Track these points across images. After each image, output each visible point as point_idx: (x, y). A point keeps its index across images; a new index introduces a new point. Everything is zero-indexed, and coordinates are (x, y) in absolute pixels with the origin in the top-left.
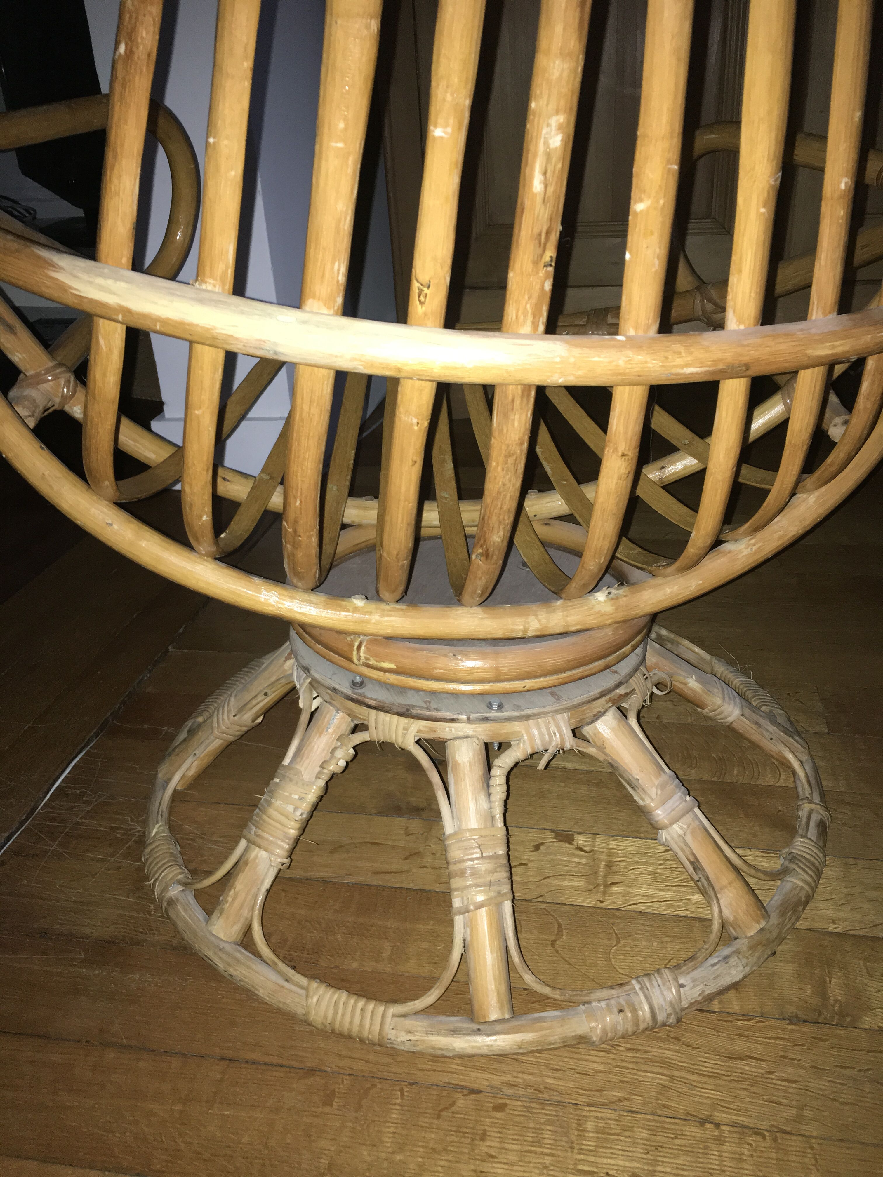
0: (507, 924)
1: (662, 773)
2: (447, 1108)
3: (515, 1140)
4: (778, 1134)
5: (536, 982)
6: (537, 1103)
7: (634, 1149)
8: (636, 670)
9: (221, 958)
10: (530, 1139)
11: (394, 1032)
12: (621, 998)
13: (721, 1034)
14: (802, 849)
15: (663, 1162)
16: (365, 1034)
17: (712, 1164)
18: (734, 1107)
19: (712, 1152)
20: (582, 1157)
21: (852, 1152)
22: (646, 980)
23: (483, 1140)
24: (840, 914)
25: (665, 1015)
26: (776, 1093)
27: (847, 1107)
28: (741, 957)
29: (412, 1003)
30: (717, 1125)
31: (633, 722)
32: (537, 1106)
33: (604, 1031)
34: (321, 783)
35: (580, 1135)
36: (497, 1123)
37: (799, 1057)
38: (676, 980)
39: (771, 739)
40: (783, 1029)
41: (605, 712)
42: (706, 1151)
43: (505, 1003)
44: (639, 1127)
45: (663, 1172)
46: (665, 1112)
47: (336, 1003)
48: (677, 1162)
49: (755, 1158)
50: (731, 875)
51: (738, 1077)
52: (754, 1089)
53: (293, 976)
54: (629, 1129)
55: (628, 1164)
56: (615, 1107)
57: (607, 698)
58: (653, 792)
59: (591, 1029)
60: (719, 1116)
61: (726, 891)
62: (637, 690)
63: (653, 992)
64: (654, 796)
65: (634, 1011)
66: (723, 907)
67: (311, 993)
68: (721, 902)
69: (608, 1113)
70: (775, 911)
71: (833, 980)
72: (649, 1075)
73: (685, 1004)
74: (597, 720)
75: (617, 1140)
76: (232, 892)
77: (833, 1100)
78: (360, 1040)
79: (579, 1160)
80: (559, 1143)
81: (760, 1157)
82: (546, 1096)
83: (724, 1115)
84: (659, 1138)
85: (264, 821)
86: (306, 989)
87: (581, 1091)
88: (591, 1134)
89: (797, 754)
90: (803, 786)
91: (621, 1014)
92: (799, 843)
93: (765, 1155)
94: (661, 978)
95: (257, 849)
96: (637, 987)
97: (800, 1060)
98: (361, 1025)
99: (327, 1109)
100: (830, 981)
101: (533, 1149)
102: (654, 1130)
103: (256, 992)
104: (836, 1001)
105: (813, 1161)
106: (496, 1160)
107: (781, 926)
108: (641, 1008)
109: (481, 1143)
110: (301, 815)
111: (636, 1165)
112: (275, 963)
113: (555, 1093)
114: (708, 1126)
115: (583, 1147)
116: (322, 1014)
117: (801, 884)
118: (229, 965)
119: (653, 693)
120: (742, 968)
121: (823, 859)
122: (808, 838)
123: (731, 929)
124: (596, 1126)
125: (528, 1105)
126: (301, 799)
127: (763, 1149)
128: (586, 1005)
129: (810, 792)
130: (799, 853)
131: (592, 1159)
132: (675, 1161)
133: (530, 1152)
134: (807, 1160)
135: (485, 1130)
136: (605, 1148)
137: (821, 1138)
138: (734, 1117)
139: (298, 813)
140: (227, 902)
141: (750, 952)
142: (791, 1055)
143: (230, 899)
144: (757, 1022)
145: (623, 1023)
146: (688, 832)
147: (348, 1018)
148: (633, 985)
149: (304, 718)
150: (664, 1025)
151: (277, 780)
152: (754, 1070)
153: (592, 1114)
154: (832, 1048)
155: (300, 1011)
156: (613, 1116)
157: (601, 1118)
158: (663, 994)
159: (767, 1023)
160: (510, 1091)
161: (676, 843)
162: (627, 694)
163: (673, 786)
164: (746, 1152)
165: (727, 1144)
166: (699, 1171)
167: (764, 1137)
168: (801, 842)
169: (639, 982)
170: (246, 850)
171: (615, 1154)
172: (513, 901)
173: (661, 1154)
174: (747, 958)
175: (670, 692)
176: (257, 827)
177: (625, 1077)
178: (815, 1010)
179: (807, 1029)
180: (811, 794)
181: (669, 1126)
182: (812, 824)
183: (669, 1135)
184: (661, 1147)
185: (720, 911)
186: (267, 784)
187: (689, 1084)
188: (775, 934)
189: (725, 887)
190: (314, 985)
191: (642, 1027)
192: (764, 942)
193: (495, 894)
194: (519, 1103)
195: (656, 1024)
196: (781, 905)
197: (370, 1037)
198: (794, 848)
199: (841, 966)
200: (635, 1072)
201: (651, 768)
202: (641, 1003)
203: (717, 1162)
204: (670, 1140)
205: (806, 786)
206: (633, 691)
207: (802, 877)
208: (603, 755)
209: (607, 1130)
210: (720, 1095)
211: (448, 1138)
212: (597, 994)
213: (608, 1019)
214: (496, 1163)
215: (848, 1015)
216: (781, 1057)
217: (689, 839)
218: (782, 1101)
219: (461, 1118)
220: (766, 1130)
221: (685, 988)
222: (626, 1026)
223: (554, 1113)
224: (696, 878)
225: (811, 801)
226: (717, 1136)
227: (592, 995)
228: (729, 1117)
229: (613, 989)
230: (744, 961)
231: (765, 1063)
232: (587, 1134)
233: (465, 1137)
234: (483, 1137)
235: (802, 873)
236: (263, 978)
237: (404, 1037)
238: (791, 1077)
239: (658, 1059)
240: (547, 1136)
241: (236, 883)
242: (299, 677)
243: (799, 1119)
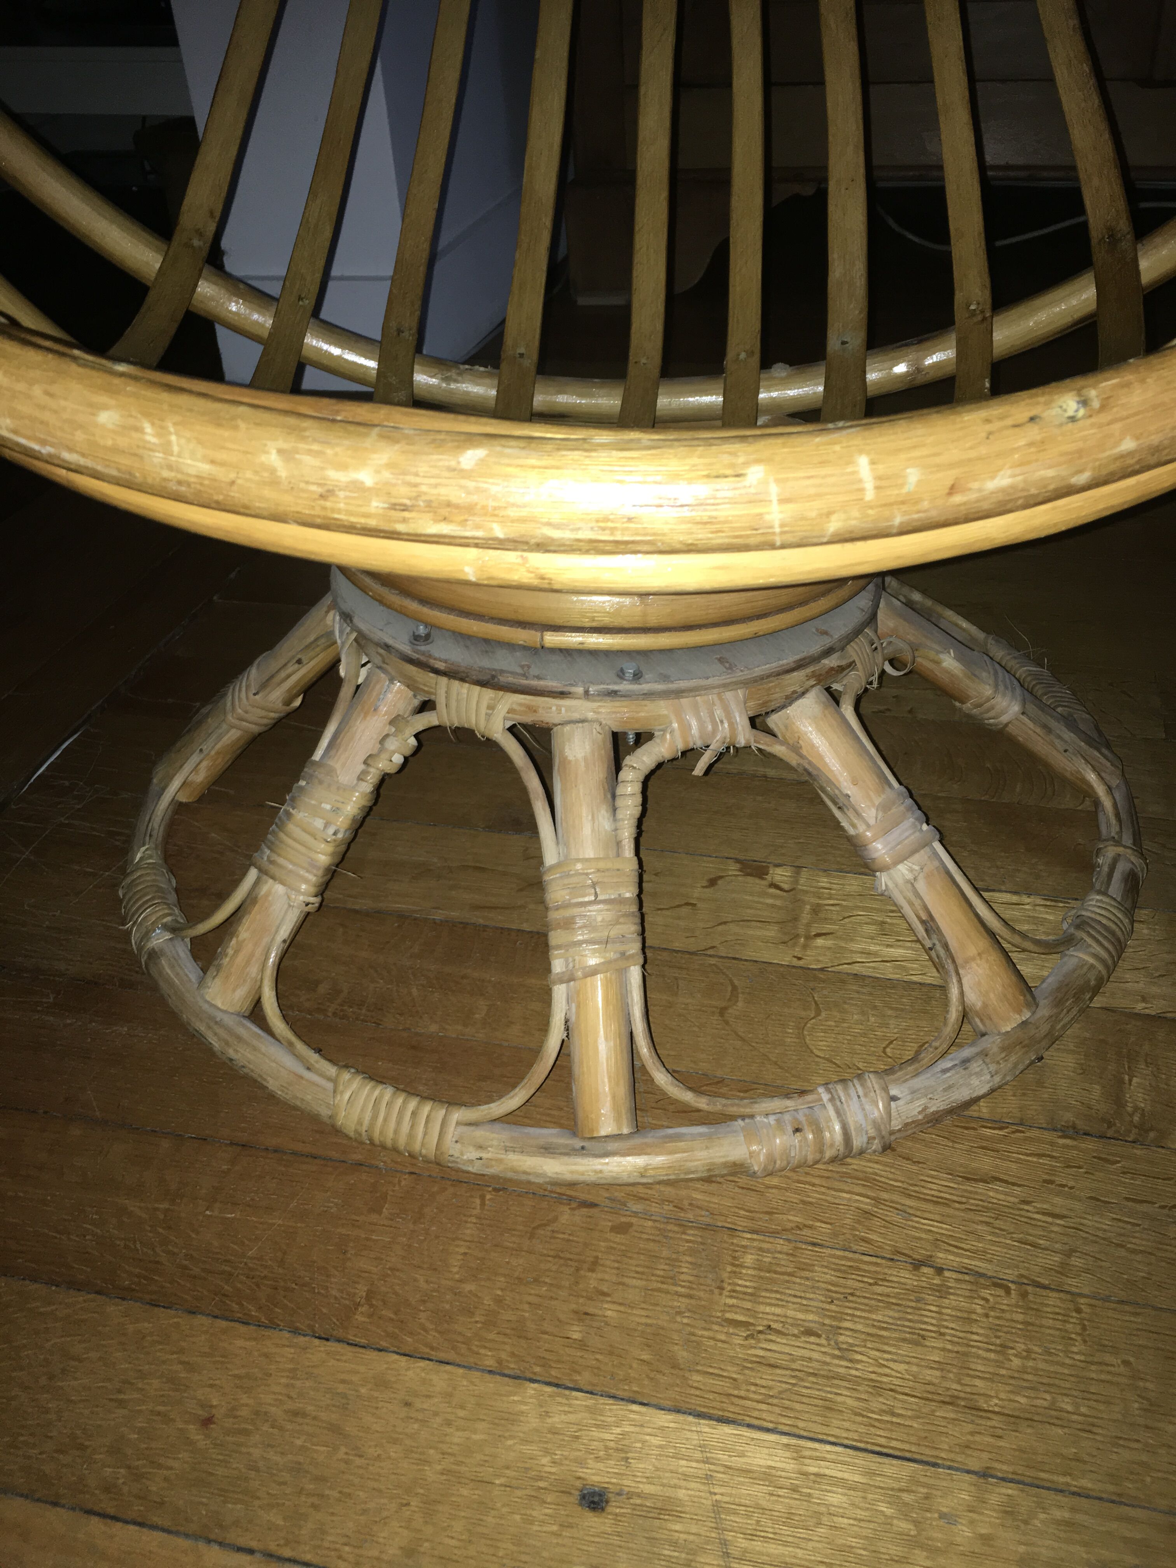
0: (632, 1000)
1: (887, 787)
2: (545, 1225)
3: (637, 1272)
4: (1030, 1289)
5: (672, 1084)
6: (676, 1225)
7: (812, 1296)
8: (857, 632)
9: (216, 1034)
10: (661, 1273)
11: (458, 1146)
12: (801, 1113)
13: (956, 1146)
14: (1098, 911)
15: (853, 1315)
16: (417, 1147)
17: (926, 1323)
18: (968, 1247)
19: (928, 1307)
20: (734, 1301)
21: (1139, 1320)
22: (839, 1087)
23: (592, 1270)
24: (1155, 990)
25: (865, 1139)
26: (1031, 1231)
27: (1139, 1257)
28: (988, 1060)
29: (486, 1106)
30: (940, 1271)
31: (848, 710)
32: (676, 1229)
33: (771, 1159)
34: (367, 787)
35: (735, 1272)
36: (614, 1249)
37: (1071, 1183)
38: (886, 1089)
39: (1066, 751)
40: (1052, 1144)
41: (803, 693)
42: (919, 1305)
43: (624, 1112)
44: (823, 1266)
45: (852, 1330)
46: (863, 1247)
47: (377, 1102)
48: (874, 1317)
49: (991, 1319)
50: (983, 943)
51: (977, 1205)
52: (997, 1223)
53: (317, 1062)
54: (808, 1267)
55: (800, 1316)
56: (790, 1237)
57: (809, 670)
58: (871, 814)
59: (751, 1154)
60: (941, 1257)
61: (974, 965)
62: (859, 665)
63: (848, 1106)
64: (872, 822)
65: (818, 1131)
66: (966, 988)
67: (341, 1088)
68: (965, 981)
69: (780, 1244)
70: (1046, 998)
71: (1135, 1080)
72: (845, 1195)
73: (896, 1125)
74: (790, 704)
75: (788, 1282)
76: (234, 942)
77: (1118, 1245)
78: (410, 1155)
79: (730, 1306)
80: (702, 1281)
81: (998, 1318)
82: (690, 1216)
83: (952, 1258)
84: (850, 1283)
85: (282, 842)
86: (335, 1081)
87: (742, 1212)
88: (750, 1272)
89: (1103, 774)
90: (1108, 820)
91: (798, 1134)
92: (1094, 903)
93: (1007, 1316)
94: (862, 1085)
95: (271, 881)
96: (825, 1097)
97: (1071, 1188)
98: (411, 1136)
99: (374, 1217)
100: (1130, 1081)
101: (665, 1286)
102: (844, 1272)
103: (265, 1083)
104: (1136, 1108)
105: (1078, 1329)
106: (609, 1299)
107: (1054, 1019)
108: (828, 1127)
109: (590, 1274)
110: (335, 834)
111: (811, 1317)
112: (291, 1044)
113: (703, 1213)
114: (925, 1270)
115: (738, 1288)
116: (355, 1117)
117: (1091, 960)
118: (227, 1043)
119: (883, 672)
120: (988, 1077)
121: (1129, 927)
122: (1109, 896)
123: (977, 1020)
124: (758, 1260)
125: (662, 1226)
126: (336, 810)
127: (1004, 1307)
128: (747, 1121)
129: (1118, 829)
130: (1093, 916)
131: (748, 1305)
132: (870, 1315)
133: (659, 1290)
134: (1069, 1326)
135: (597, 1257)
136: (772, 1291)
137: (1094, 1298)
138: (966, 1261)
139: (331, 831)
140: (226, 955)
141: (1003, 1055)
142: (1058, 1180)
143: (230, 951)
144: (1013, 1132)
145: (800, 1146)
146: (921, 875)
147: (392, 1125)
148: (819, 1094)
149: (346, 692)
150: (861, 1152)
151: (302, 783)
152: (1002, 1197)
153: (755, 1244)
154: (1124, 1173)
155: (324, 1112)
156: (785, 1249)
157: (768, 1251)
158: (863, 1109)
159: (1028, 1134)
160: (637, 1207)
161: (901, 892)
162: (841, 669)
163: (902, 808)
164: (979, 1310)
165: (952, 1297)
166: (905, 1332)
167: (1008, 1291)
168: (1097, 901)
169: (829, 1091)
170: (257, 883)
171: (782, 1300)
172: (643, 966)
173: (851, 1305)
174: (998, 1063)
175: (910, 672)
176: (272, 850)
177: (809, 1196)
178: (1103, 1120)
179: (1090, 1145)
180: (1120, 832)
181: (866, 1267)
182: (1117, 876)
183: (866, 1280)
184: (852, 1294)
185: (962, 993)
186: (289, 790)
187: (902, 1211)
188: (1045, 1028)
189: (973, 959)
190: (346, 1076)
191: (828, 1154)
192: (1026, 1042)
193: (618, 955)
194: (650, 1223)
195: (851, 1151)
196: (1058, 989)
197: (424, 1151)
198: (1087, 910)
199: (1149, 1060)
200: (823, 1190)
201: (869, 779)
202: (829, 1120)
203: (934, 1322)
204: (867, 1286)
205: (1113, 821)
206: (851, 665)
207: (1093, 951)
208: (797, 757)
209: (774, 1268)
210: (946, 1229)
211: (543, 1266)
212: (764, 1105)
213: (778, 1141)
214: (608, 1302)
215: (1151, 1129)
216: (1045, 1181)
217: (921, 886)
218: (1041, 1242)
219: (563, 1239)
220: (1012, 1282)
221: (899, 1102)
222: (804, 1153)
223: (700, 1240)
224: (928, 944)
225: (1118, 843)
226: (937, 1285)
227: (756, 1106)
228: (958, 1259)
229: (789, 1098)
230: (993, 1067)
231: (1019, 1189)
232: (744, 1271)
233: (567, 1266)
234: (594, 1265)
235: (1094, 945)
236: (274, 1065)
237: (471, 1154)
238: (1057, 1211)
239: (861, 1175)
240: (684, 1270)
241: (240, 929)
242: (341, 632)
243: (1064, 1269)
